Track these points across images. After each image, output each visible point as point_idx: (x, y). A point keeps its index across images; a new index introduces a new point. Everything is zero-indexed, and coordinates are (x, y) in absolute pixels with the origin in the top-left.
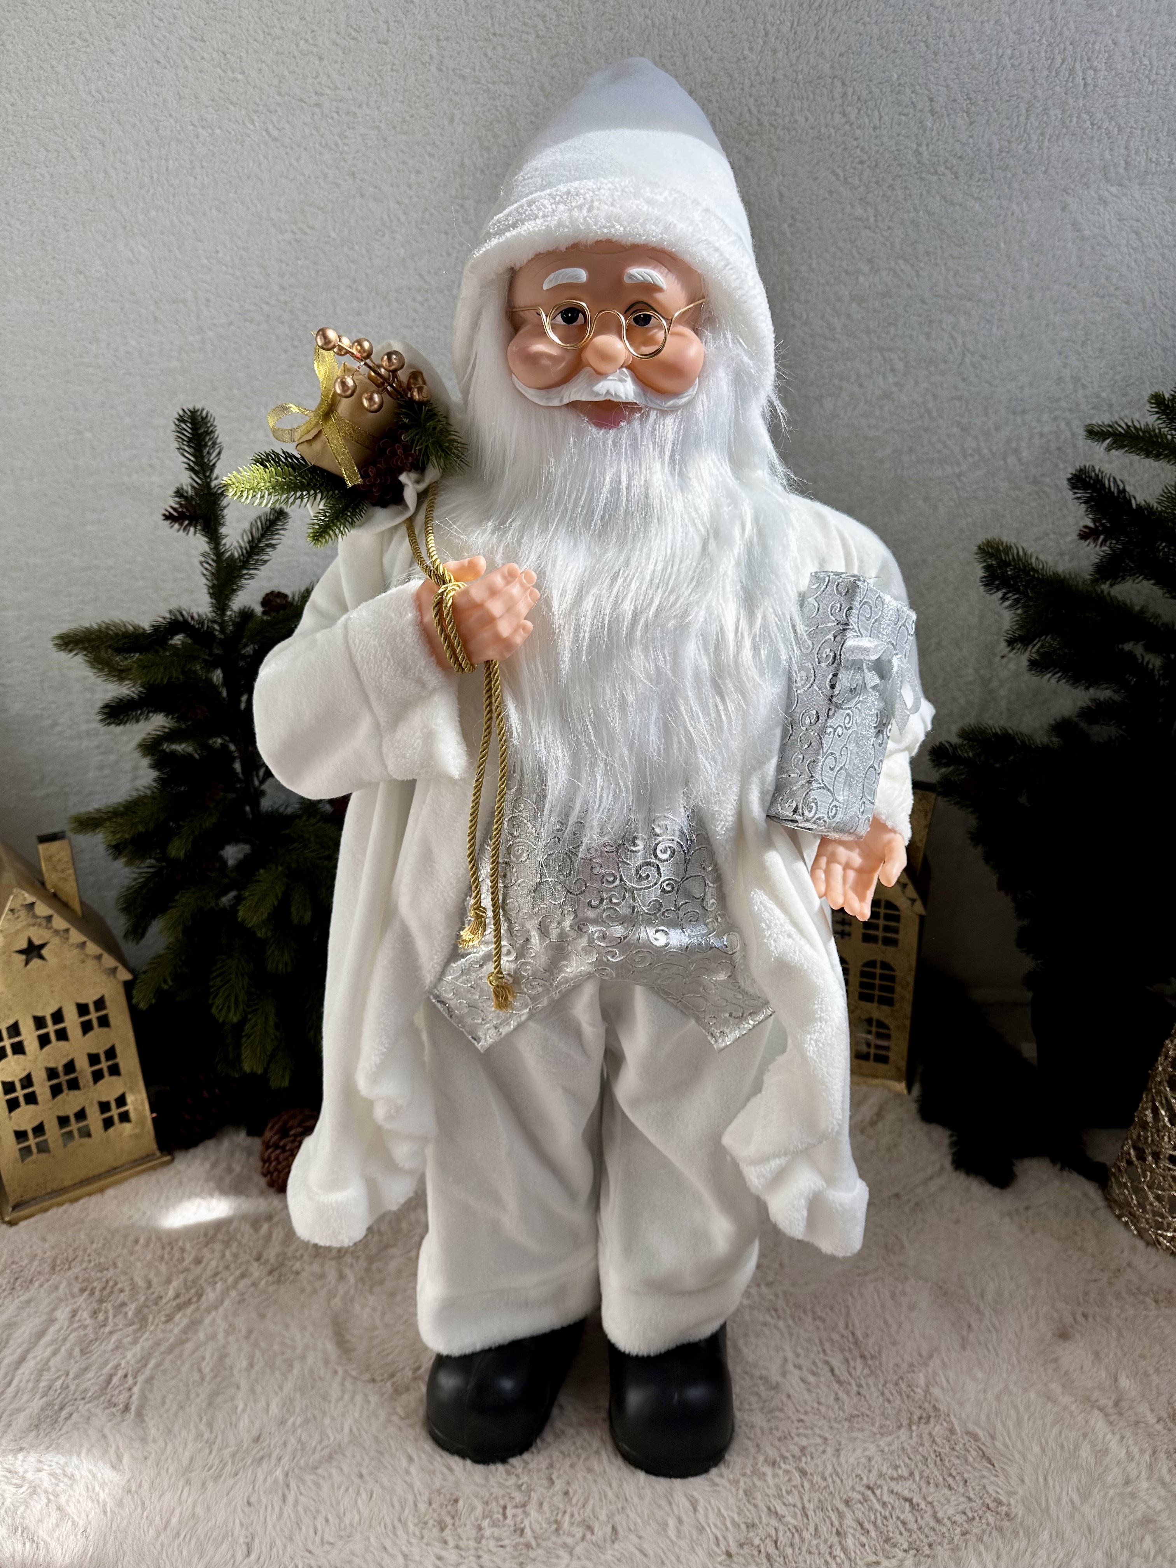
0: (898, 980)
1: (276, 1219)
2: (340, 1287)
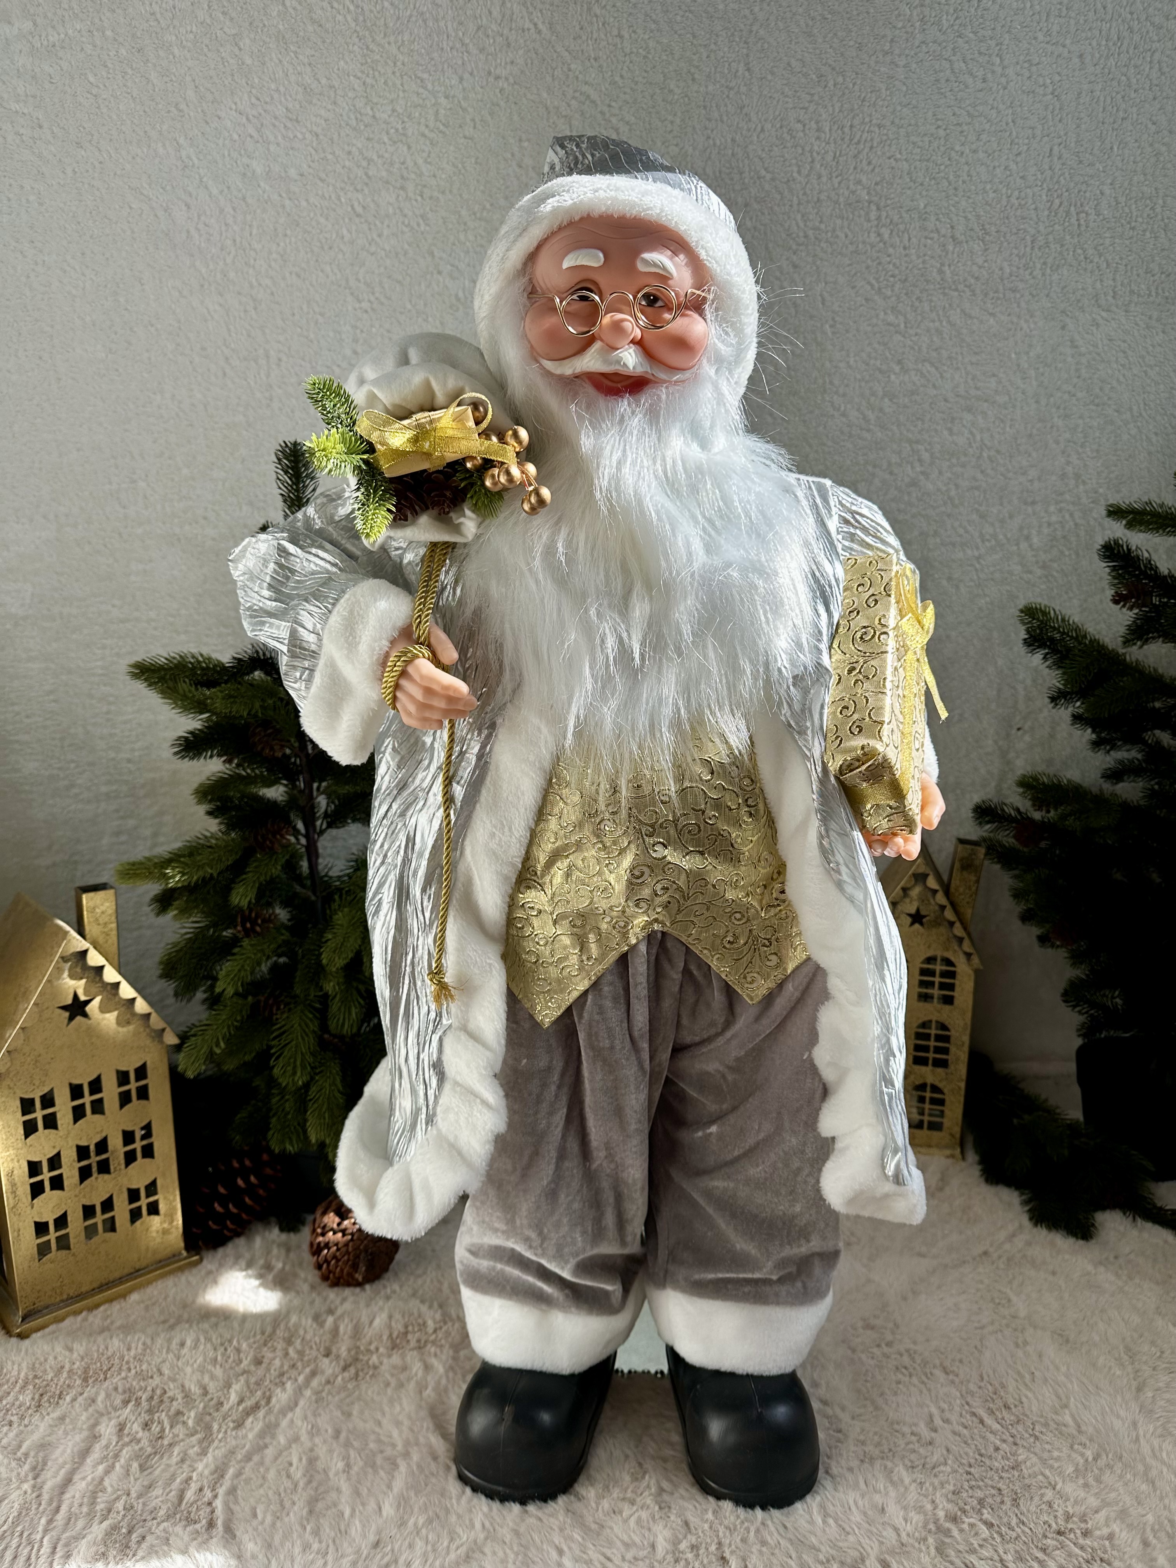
0: (952, 1040)
1: (339, 1312)
2: (429, 1378)
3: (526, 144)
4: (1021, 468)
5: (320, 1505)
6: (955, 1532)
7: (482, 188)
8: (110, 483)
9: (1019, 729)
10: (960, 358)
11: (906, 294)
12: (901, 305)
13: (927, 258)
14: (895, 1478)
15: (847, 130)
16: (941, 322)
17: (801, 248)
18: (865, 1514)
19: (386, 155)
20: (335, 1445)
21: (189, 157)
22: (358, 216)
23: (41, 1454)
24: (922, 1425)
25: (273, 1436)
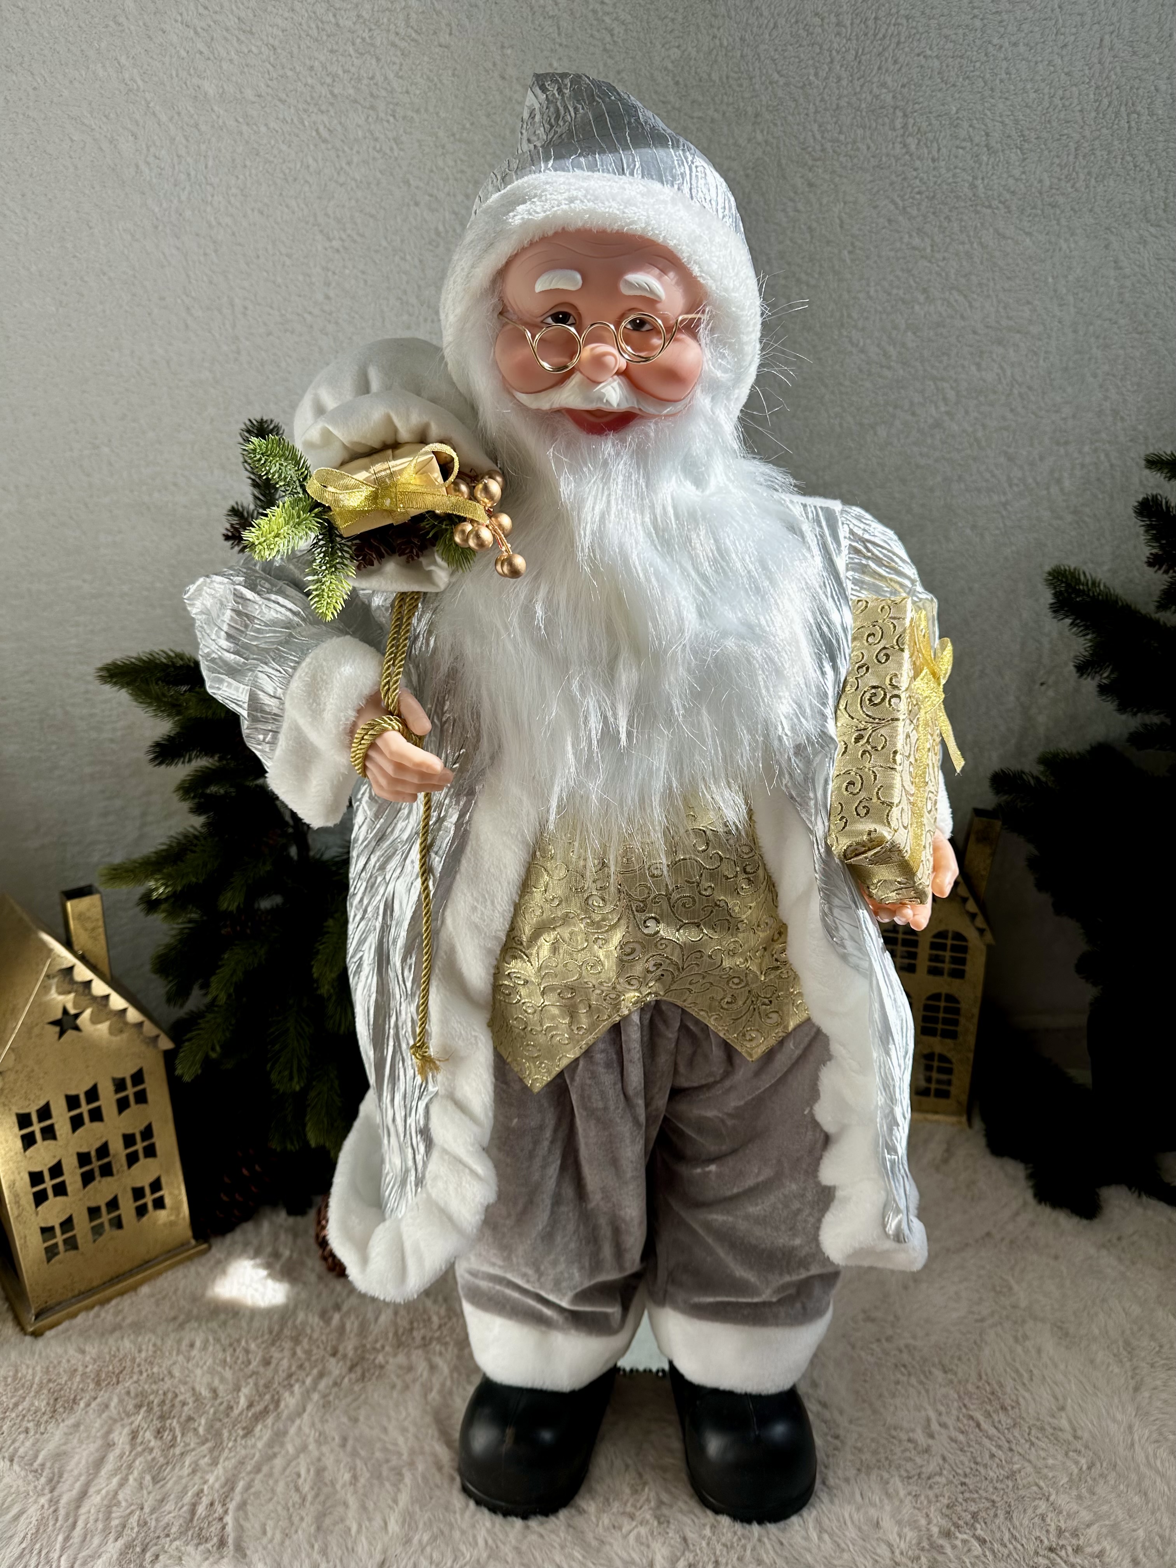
0: (962, 1012)
1: (345, 1308)
2: (434, 1380)
3: (509, 51)
4: (1054, 405)
5: (328, 1521)
6: (948, 1550)
7: (461, 104)
8: (71, 450)
9: (1042, 684)
10: (991, 284)
11: (934, 213)
12: (928, 225)
13: (958, 171)
14: (891, 1490)
15: (870, 23)
16: (972, 243)
17: (819, 163)
18: (860, 1529)
19: (353, 70)
20: (342, 1454)
21: (132, 79)
22: (325, 141)
23: (57, 1465)
24: (919, 1431)
25: (282, 1445)
